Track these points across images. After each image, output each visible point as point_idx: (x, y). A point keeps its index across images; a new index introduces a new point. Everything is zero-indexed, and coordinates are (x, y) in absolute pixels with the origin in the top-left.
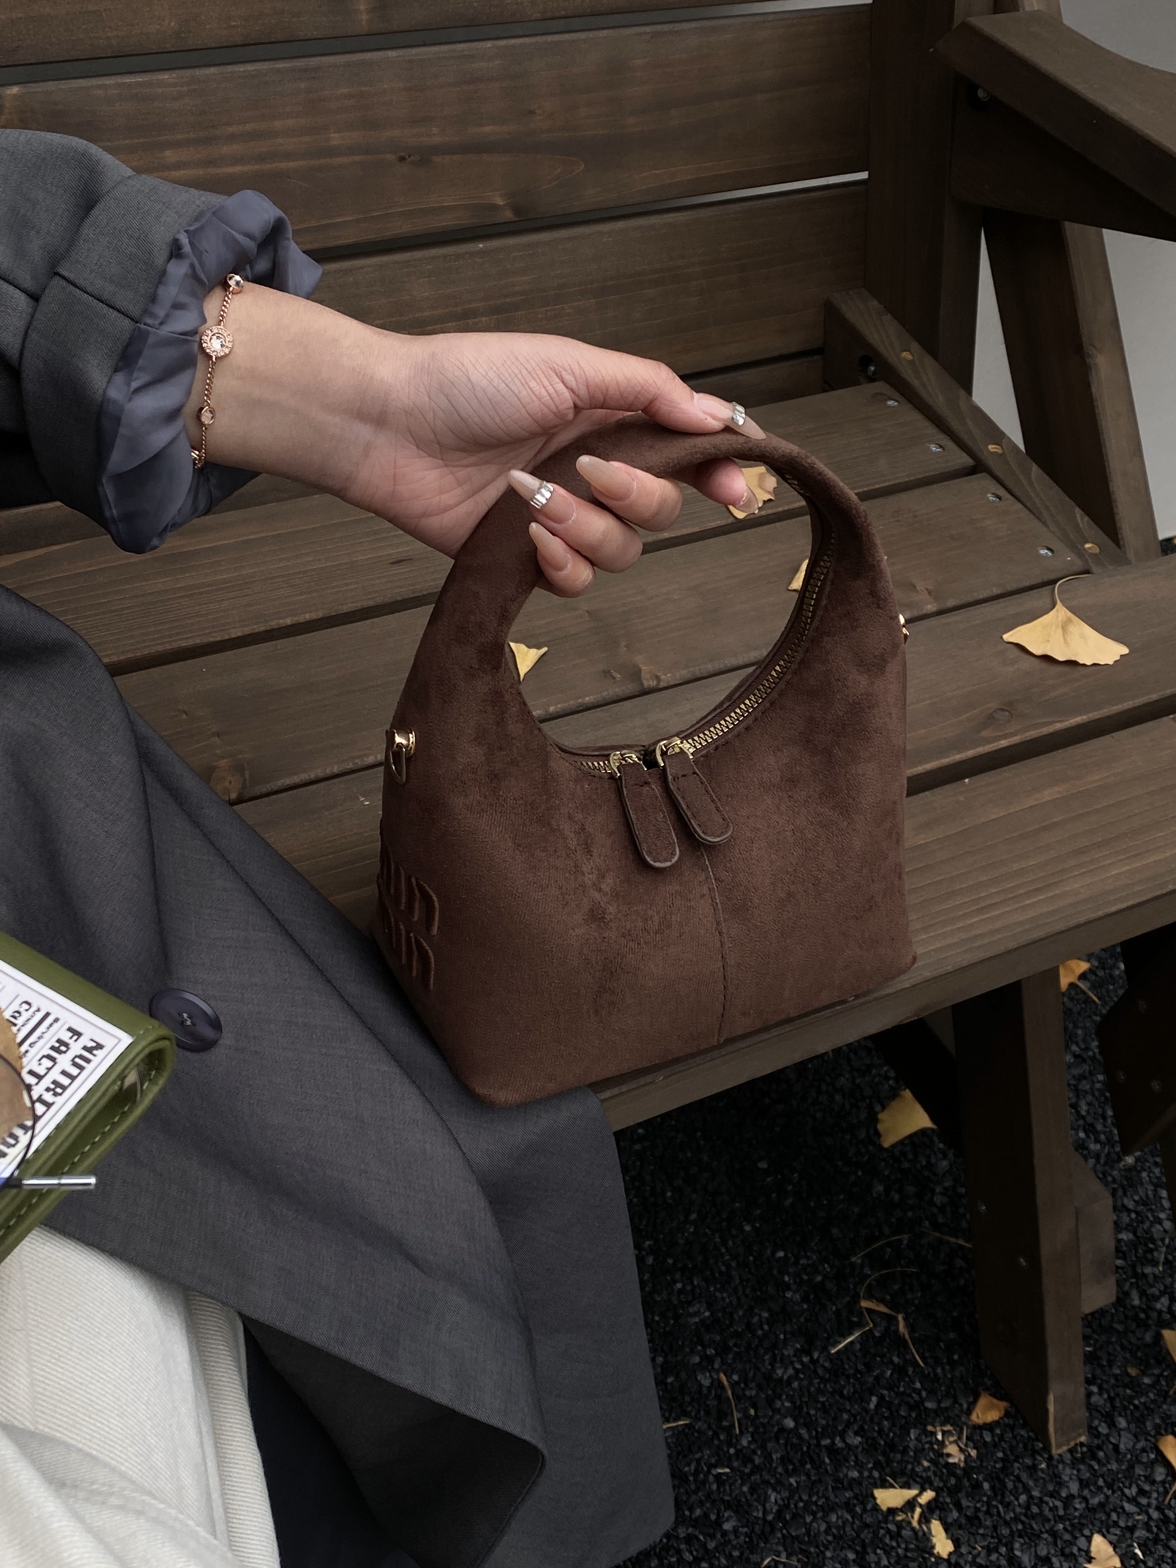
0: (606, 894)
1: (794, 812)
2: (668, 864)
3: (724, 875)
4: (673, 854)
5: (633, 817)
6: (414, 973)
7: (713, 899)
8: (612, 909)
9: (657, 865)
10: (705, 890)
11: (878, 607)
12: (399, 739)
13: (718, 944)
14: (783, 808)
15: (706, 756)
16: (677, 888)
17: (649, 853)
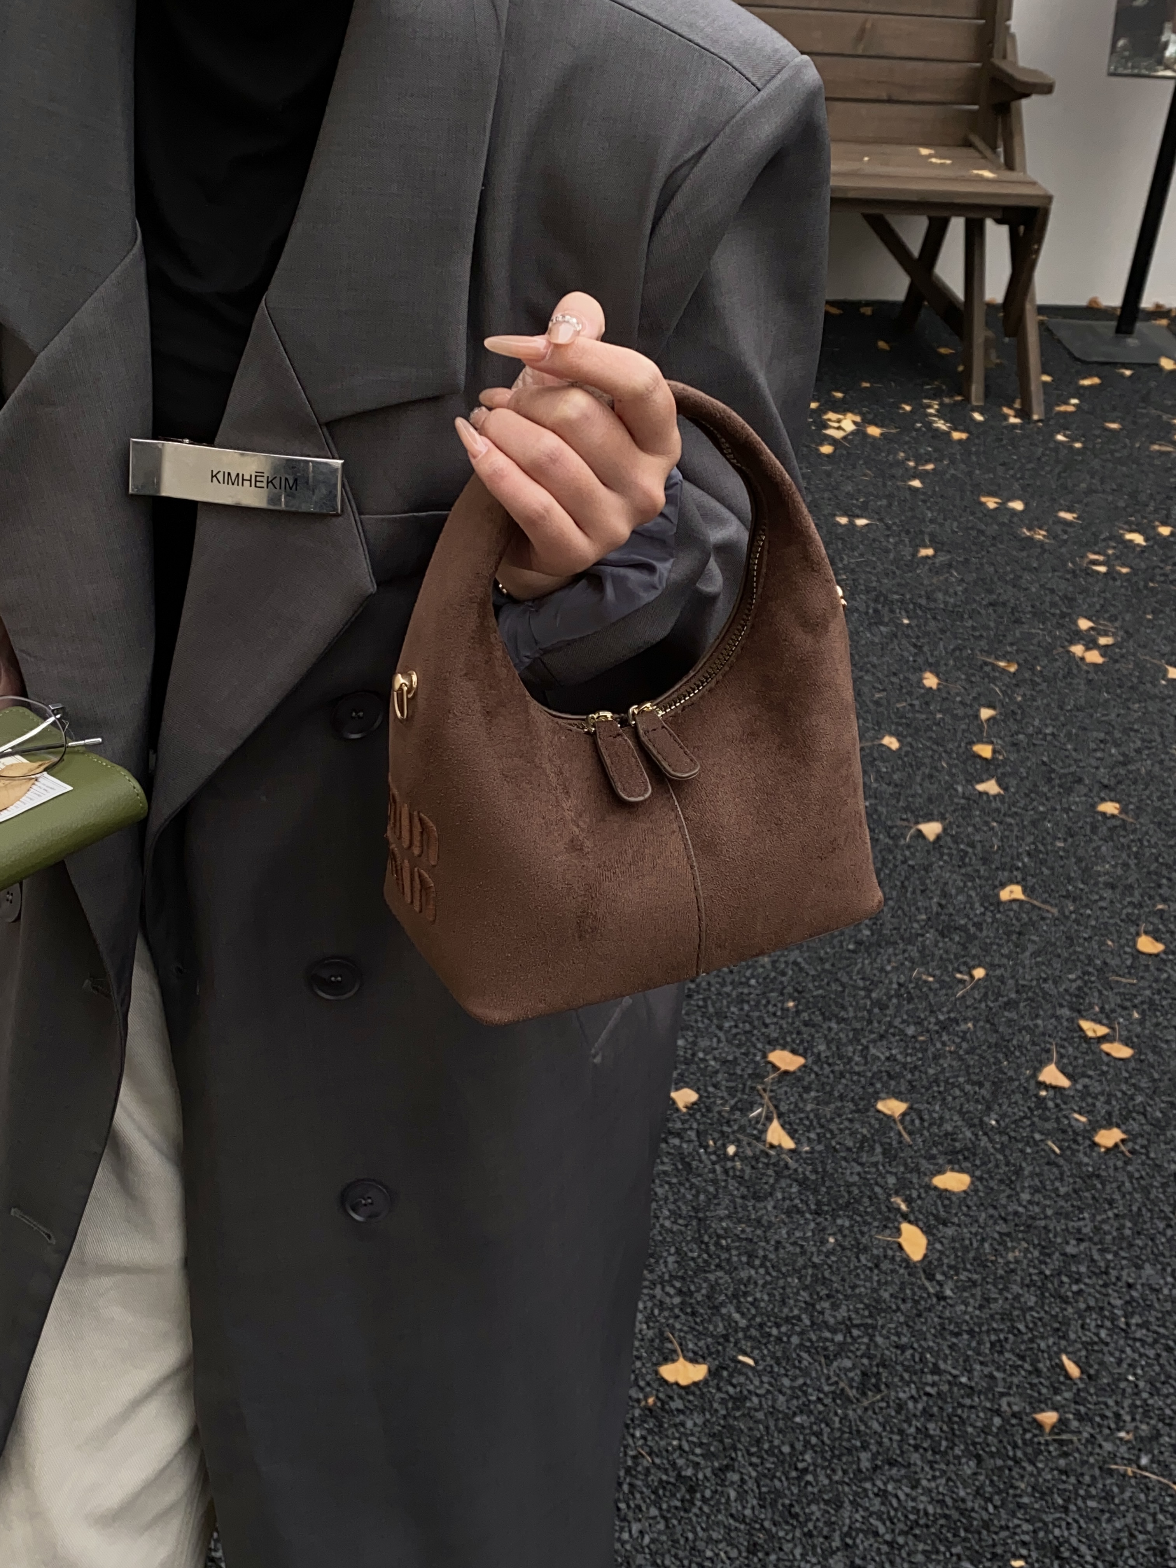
0: (582, 830)
1: (755, 762)
2: (641, 799)
3: (690, 813)
4: (646, 790)
5: (607, 760)
7: (684, 836)
8: (588, 843)
9: (632, 799)
10: (675, 826)
11: (813, 570)
12: (401, 680)
13: (690, 877)
14: (745, 758)
16: (649, 825)
17: (623, 789)
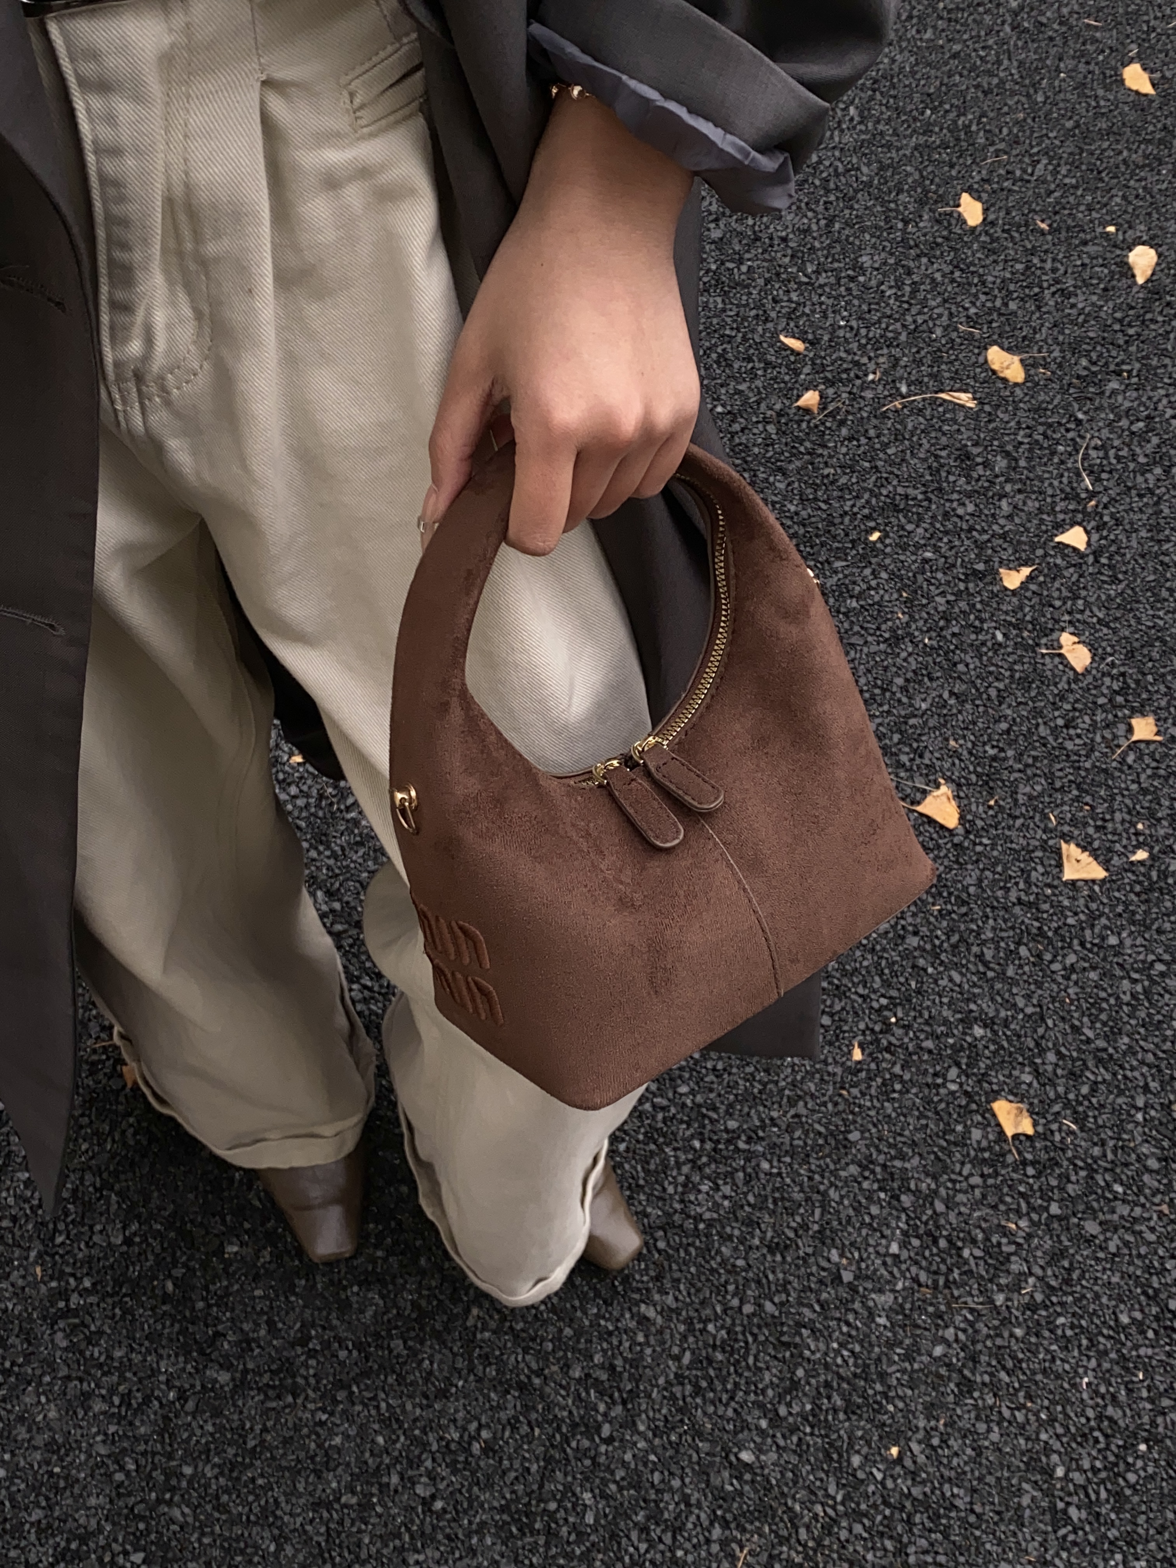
0: (628, 884)
1: (773, 765)
2: (676, 842)
3: (729, 837)
4: (678, 832)
5: (631, 811)
6: (483, 1017)
7: (727, 860)
8: (638, 896)
9: (668, 845)
11: (782, 559)
12: (399, 796)
13: (746, 901)
14: (762, 764)
15: (679, 743)
16: (691, 860)
17: (657, 837)
